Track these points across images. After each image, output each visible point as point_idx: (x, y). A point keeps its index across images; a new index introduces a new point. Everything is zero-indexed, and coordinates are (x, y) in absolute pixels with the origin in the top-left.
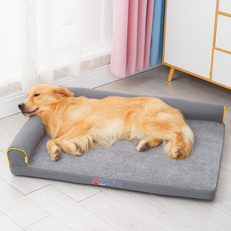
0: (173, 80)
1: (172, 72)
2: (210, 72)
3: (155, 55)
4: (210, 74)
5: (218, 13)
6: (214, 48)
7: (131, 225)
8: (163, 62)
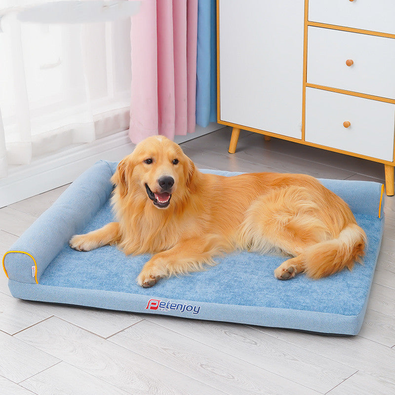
0: (237, 150)
1: (235, 136)
2: (301, 128)
3: (205, 109)
4: (302, 131)
5: (308, 24)
6: (306, 84)
7: (201, 365)
8: (218, 120)
